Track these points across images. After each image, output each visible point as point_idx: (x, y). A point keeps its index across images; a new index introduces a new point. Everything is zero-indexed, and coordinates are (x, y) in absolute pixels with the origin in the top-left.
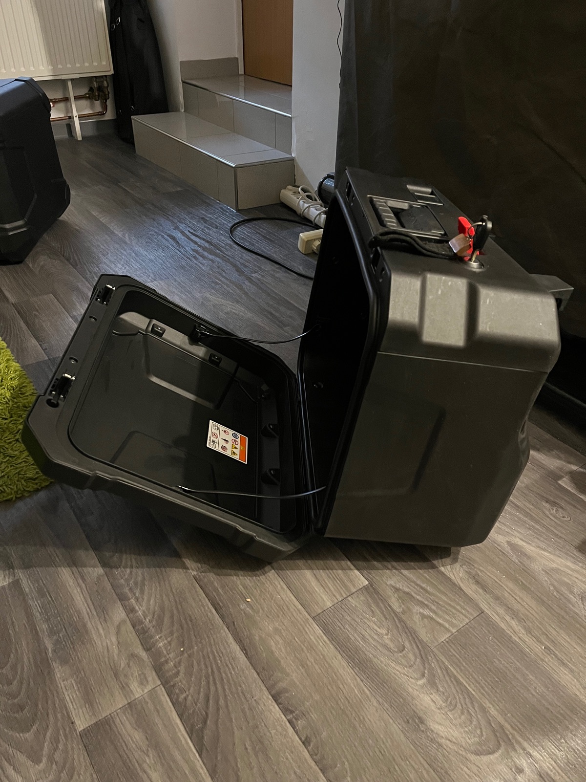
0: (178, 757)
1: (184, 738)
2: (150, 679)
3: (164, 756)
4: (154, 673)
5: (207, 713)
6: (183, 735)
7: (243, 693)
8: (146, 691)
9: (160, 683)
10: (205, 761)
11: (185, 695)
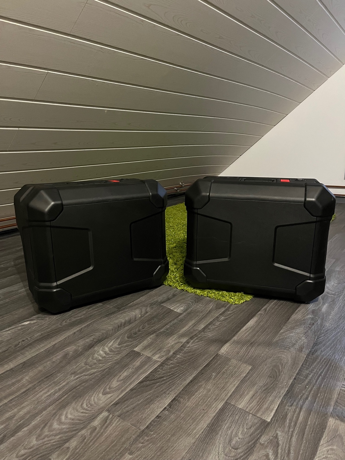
0: (134, 378)
1: (143, 376)
2: (162, 359)
3: (133, 373)
4: (165, 359)
5: (156, 379)
6: (144, 376)
7: (170, 388)
8: (157, 359)
9: (162, 361)
10: (136, 386)
11: (161, 370)
